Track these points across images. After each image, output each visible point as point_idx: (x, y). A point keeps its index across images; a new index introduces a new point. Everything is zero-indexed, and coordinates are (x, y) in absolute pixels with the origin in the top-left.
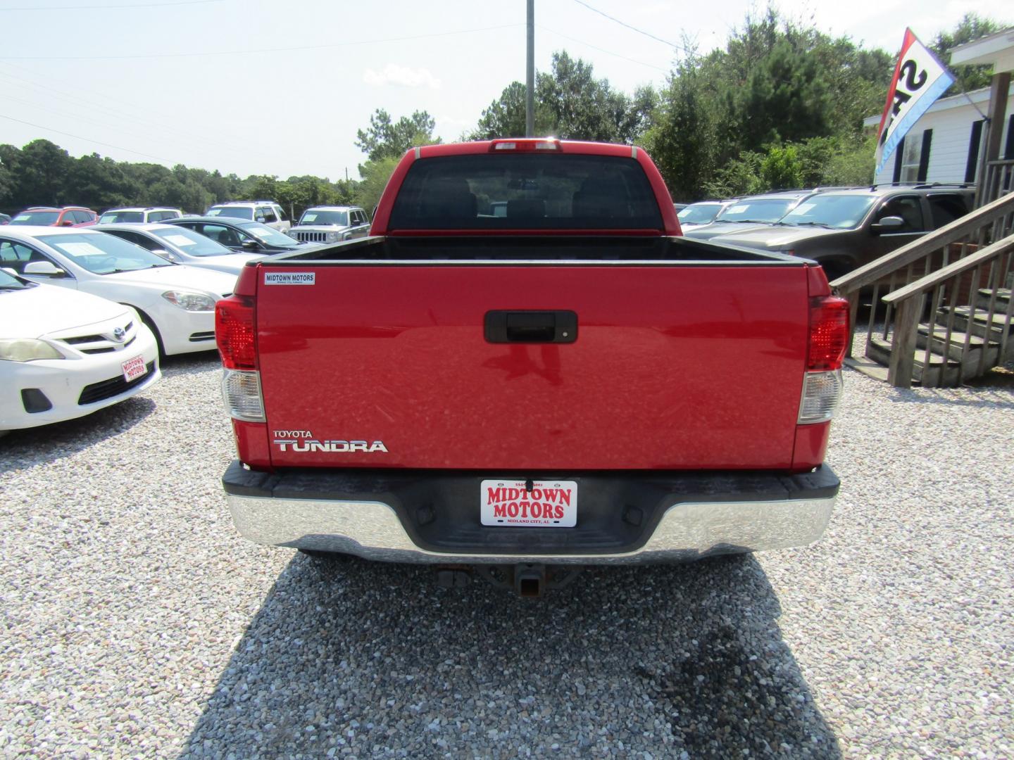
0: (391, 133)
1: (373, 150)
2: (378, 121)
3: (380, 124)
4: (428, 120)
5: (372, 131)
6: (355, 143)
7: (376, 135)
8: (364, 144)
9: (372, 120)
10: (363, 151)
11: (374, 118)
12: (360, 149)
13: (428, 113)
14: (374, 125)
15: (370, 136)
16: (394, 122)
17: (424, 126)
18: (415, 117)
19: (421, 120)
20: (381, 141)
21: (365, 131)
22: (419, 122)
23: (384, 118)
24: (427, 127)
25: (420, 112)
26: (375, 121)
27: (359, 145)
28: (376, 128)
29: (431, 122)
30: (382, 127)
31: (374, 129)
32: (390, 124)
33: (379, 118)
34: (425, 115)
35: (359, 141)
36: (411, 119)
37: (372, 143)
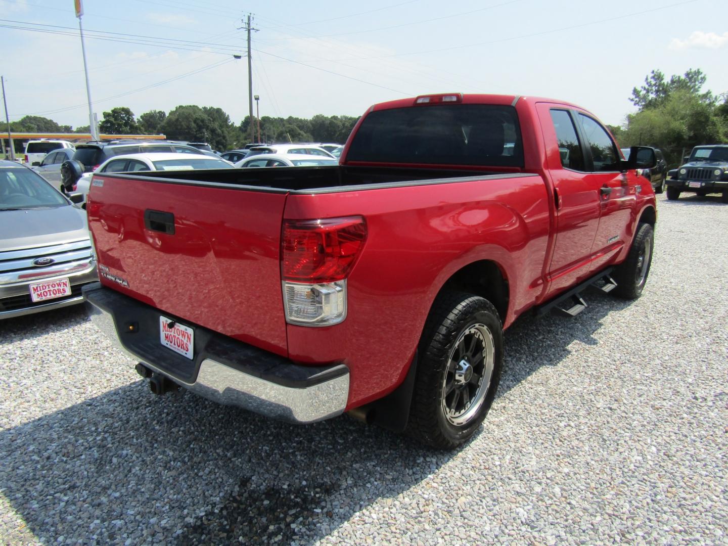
0: (663, 90)
1: (643, 103)
2: (652, 80)
3: (653, 82)
4: (700, 77)
5: (645, 89)
6: (629, 99)
7: (648, 91)
8: (637, 99)
9: (647, 79)
10: (635, 104)
11: (649, 78)
12: (633, 103)
13: (701, 71)
14: (647, 84)
15: (643, 92)
16: (667, 80)
17: (695, 82)
18: (687, 75)
19: (692, 77)
20: (652, 96)
21: (639, 89)
22: (690, 79)
23: (658, 77)
24: (697, 83)
25: (693, 70)
26: (649, 80)
27: (632, 100)
28: (649, 86)
29: (702, 79)
30: (655, 85)
31: (647, 87)
32: (662, 82)
33: (653, 77)
34: (698, 73)
35: (633, 97)
36: (683, 77)
37: (645, 98)
